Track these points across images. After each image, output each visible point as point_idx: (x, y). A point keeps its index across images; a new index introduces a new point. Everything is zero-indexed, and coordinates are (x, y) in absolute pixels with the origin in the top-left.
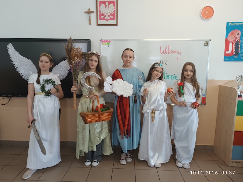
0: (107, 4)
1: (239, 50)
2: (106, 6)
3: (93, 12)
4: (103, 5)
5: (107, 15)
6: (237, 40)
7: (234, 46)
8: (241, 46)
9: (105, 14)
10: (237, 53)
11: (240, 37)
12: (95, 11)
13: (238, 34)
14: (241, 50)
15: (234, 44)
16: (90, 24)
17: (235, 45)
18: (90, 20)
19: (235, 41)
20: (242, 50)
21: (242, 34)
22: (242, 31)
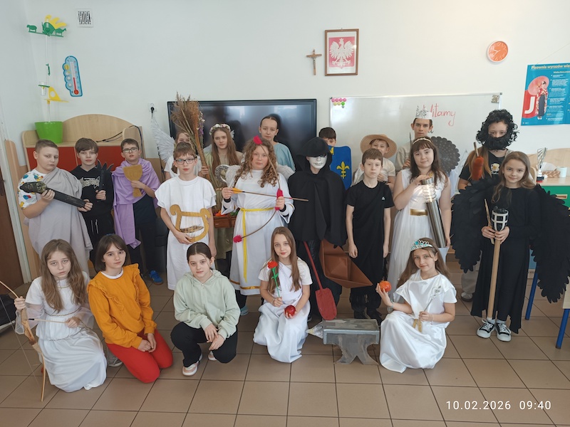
0: (342, 42)
1: (545, 108)
2: (340, 45)
3: (320, 55)
4: (335, 44)
5: (341, 59)
6: (543, 92)
7: (537, 102)
8: (548, 101)
9: (338, 58)
10: (542, 113)
11: (548, 88)
12: (322, 52)
13: (545, 83)
14: (548, 108)
15: (538, 98)
16: (315, 74)
17: (539, 101)
18: (315, 68)
19: (539, 94)
20: (551, 107)
21: (551, 82)
22: (550, 78)
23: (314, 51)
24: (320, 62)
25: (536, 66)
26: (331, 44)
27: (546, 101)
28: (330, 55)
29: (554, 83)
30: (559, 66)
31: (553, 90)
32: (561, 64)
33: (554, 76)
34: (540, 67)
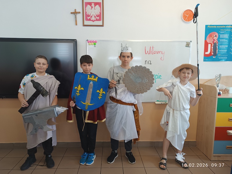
0: (93, 5)
1: (217, 51)
2: (92, 7)
3: (79, 13)
4: (89, 6)
5: (93, 16)
6: (215, 41)
7: (212, 47)
8: (219, 47)
9: (91, 15)
10: (215, 54)
11: (218, 39)
12: (81, 12)
13: (216, 36)
14: (218, 51)
15: (213, 45)
16: (76, 25)
17: (213, 46)
18: (76, 21)
19: (213, 42)
20: (220, 50)
21: (219, 36)
22: (219, 33)
23: (75, 10)
24: (80, 17)
25: (210, 26)
26: (86, 6)
27: (217, 47)
28: (86, 13)
29: (221, 36)
30: (223, 27)
31: (221, 40)
32: (224, 25)
33: (221, 32)
34: (213, 27)
